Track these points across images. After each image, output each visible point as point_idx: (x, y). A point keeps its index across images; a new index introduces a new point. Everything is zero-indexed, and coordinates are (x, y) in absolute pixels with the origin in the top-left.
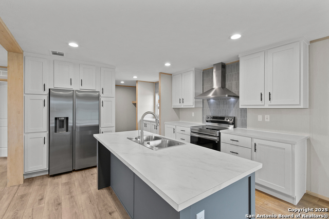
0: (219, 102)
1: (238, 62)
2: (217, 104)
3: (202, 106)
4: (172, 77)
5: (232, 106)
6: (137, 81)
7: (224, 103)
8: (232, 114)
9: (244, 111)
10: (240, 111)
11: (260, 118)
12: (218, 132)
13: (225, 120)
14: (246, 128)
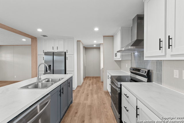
0: (140, 54)
6: (100, 44)
7: (143, 55)
10: (155, 64)
11: (176, 73)
12: (119, 83)
13: (140, 73)
14: (161, 84)
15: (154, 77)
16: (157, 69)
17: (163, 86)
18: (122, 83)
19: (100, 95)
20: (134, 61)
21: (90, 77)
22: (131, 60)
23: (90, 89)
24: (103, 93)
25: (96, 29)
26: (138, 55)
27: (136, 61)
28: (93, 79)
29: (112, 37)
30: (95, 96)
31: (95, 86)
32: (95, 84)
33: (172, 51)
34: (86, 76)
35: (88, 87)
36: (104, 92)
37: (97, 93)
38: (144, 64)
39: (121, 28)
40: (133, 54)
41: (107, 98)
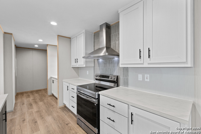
0: (106, 61)
1: (118, 22)
2: (104, 64)
3: (93, 66)
4: (71, 41)
5: (116, 65)
6: (47, 45)
7: (109, 62)
8: (116, 73)
9: (126, 69)
10: (122, 70)
11: (140, 77)
12: (97, 93)
13: (109, 79)
14: (128, 87)
15: (121, 81)
16: (124, 74)
17: (130, 88)
18: (100, 93)
19: (55, 114)
20: (98, 68)
21: (26, 93)
22: (94, 67)
23: (36, 110)
24: (59, 110)
25: (54, 23)
26: (103, 61)
27: (101, 68)
28: (33, 94)
29: (69, 39)
30: (49, 119)
31: (41, 103)
32: (41, 101)
33: (150, 60)
34: (18, 92)
35: (29, 109)
36: (60, 108)
37: (50, 113)
38: (111, 70)
39: (86, 31)
40: (96, 61)
41: (67, 114)
